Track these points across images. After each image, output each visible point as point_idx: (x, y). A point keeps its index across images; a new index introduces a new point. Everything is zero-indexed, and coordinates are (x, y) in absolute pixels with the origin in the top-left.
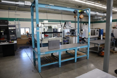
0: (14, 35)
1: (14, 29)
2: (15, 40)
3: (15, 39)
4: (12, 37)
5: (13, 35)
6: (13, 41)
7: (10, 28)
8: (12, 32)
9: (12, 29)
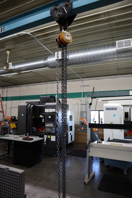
1: (53, 113)
2: (53, 134)
3: (54, 132)
4: (49, 127)
6: (49, 137)
7: (47, 111)
8: (50, 117)
9: (49, 112)
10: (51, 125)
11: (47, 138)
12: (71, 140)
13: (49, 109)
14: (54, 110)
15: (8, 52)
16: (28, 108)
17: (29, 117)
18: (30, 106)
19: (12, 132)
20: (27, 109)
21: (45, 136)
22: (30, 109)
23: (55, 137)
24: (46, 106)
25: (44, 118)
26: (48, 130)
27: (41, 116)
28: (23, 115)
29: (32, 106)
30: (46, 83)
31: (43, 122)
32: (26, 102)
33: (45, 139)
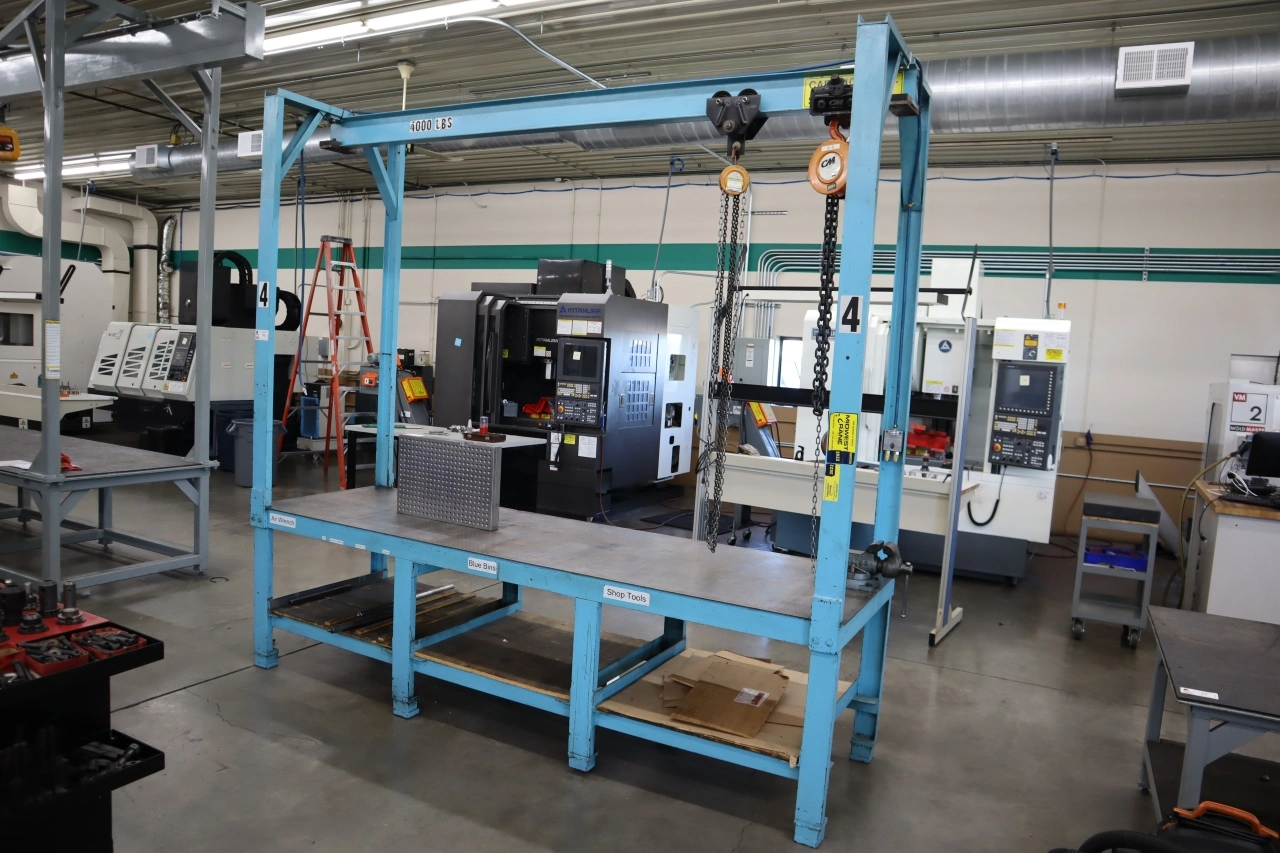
0: (586, 388)
1: (590, 337)
2: (588, 430)
3: (591, 420)
4: (571, 399)
5: (578, 387)
6: (570, 440)
7: (564, 327)
8: (577, 356)
9: (576, 332)
10: (582, 390)
11: (562, 445)
12: (675, 467)
13: (577, 323)
14: (593, 327)
15: (405, 72)
16: (484, 312)
17: (488, 353)
18: (493, 303)
19: (408, 414)
20: (479, 319)
21: (555, 437)
22: (491, 319)
23: (594, 440)
24: (563, 307)
25: (554, 359)
26: (567, 411)
27: (540, 351)
28: (458, 342)
29: (501, 303)
30: (568, 184)
31: (548, 376)
32: (475, 287)
33: (554, 449)
